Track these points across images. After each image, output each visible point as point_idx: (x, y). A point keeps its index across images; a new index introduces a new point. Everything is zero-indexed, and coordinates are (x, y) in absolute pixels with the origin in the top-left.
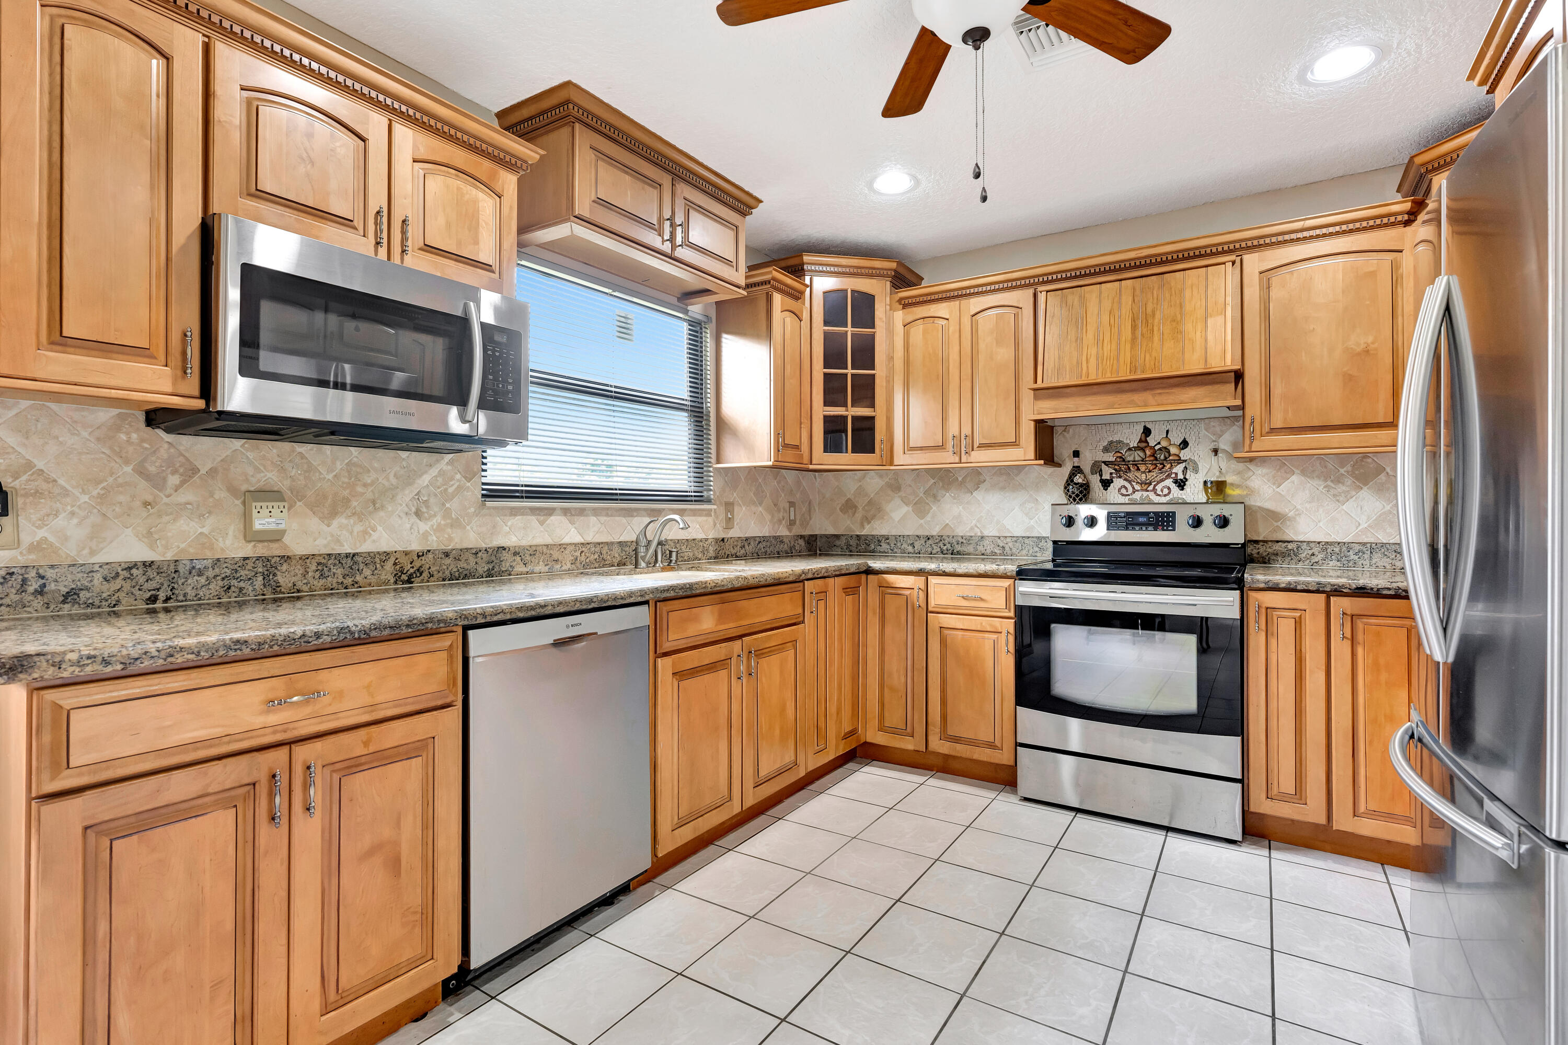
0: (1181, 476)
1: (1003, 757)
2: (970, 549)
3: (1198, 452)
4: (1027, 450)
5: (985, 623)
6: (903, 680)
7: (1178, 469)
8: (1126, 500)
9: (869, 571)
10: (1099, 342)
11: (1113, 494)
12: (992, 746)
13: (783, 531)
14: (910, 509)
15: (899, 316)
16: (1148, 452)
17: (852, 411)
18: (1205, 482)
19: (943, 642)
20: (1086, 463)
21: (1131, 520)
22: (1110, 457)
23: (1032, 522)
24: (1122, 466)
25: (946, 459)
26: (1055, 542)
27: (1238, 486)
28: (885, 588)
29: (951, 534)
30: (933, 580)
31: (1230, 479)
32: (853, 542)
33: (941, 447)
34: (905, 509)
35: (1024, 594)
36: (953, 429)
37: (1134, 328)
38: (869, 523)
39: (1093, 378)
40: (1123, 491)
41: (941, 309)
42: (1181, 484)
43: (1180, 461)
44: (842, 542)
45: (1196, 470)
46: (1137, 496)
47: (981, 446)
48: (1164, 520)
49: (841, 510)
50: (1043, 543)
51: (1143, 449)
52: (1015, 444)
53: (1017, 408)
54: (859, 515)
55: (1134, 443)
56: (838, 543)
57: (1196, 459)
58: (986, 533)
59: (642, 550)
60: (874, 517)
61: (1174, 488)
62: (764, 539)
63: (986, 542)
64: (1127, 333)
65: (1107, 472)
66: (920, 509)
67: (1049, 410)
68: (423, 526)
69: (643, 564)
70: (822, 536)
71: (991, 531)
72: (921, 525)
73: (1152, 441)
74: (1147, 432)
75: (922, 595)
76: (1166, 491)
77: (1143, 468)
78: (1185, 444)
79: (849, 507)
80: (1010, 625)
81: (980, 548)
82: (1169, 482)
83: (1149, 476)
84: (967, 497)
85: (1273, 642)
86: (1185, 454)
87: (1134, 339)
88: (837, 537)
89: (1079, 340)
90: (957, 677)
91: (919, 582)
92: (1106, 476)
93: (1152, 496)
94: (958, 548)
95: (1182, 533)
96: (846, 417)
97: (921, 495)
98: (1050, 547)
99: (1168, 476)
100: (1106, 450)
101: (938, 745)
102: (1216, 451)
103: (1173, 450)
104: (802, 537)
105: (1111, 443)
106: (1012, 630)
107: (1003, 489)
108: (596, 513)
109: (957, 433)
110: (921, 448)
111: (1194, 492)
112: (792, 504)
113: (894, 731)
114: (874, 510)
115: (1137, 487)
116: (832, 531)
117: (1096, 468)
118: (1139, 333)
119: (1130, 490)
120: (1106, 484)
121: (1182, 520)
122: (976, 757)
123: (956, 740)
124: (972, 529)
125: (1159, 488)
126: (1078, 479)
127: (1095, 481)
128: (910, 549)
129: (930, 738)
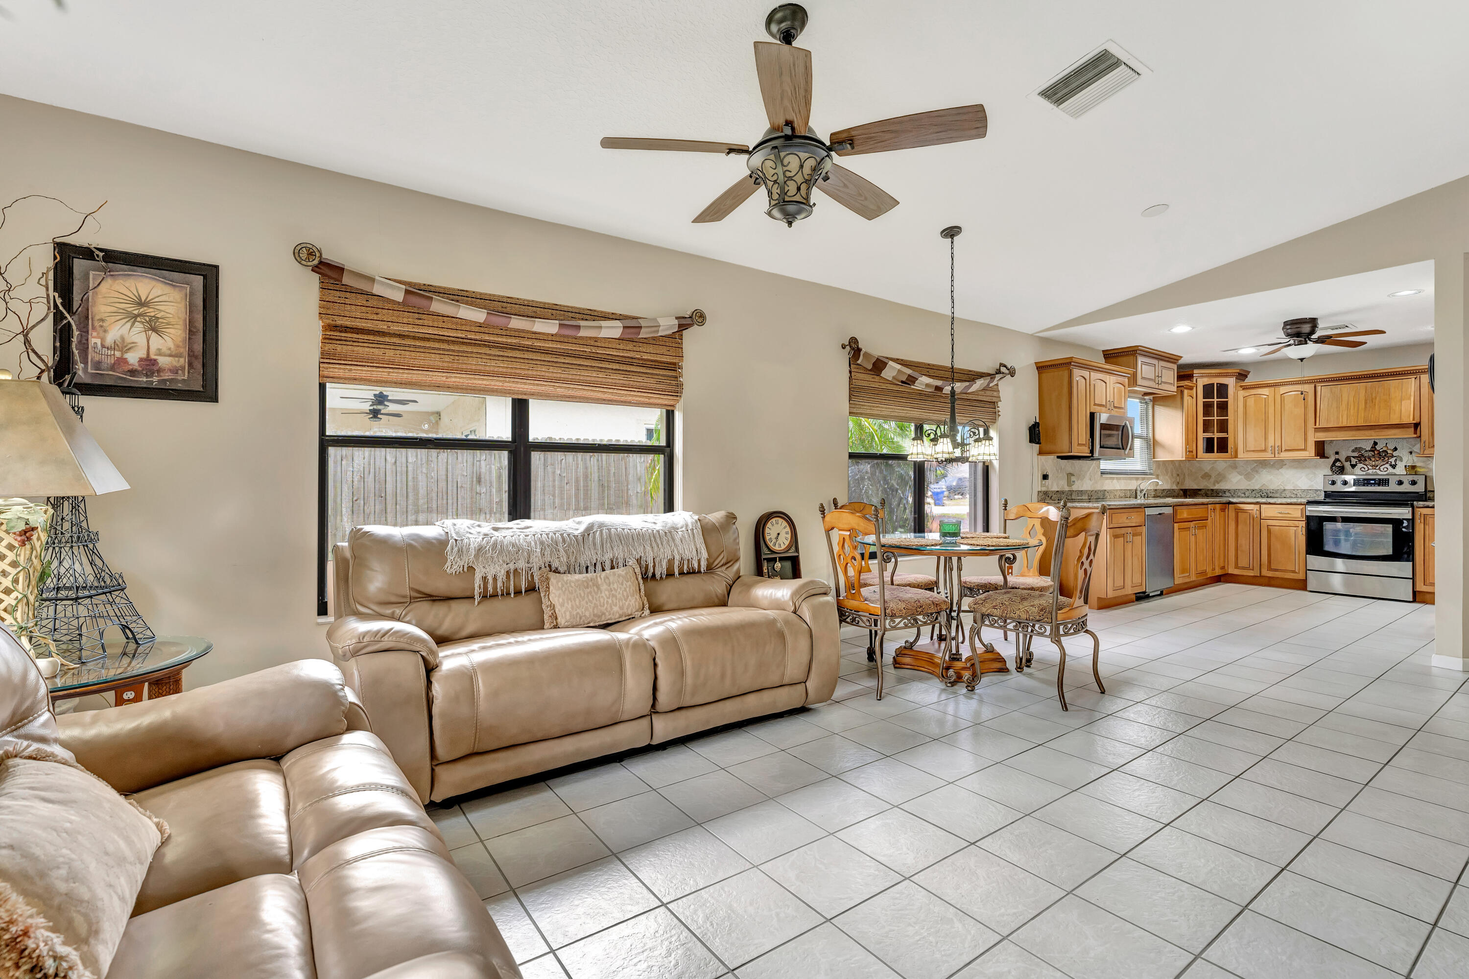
0: (1393, 463)
1: (1301, 576)
2: (1278, 495)
3: (1402, 453)
4: (1311, 451)
5: (1291, 523)
6: (1248, 547)
7: (1392, 460)
8: (1364, 473)
9: (1230, 503)
10: (1348, 408)
11: (1357, 470)
12: (1294, 572)
13: (1175, 487)
14: (1243, 477)
15: (1242, 393)
16: (1376, 452)
17: (1216, 435)
18: (1405, 466)
19: (1269, 531)
20: (1342, 457)
21: (1367, 482)
22: (1356, 454)
23: (1312, 483)
24: (1362, 458)
25: (1268, 455)
26: (1325, 492)
27: (1423, 468)
28: (1238, 511)
29: (1266, 488)
30: (1263, 506)
31: (1418, 464)
32: (1209, 493)
33: (1265, 451)
34: (1239, 477)
35: (1309, 511)
36: (1271, 442)
37: (1366, 403)
38: (1218, 483)
39: (1344, 424)
40: (1363, 469)
41: (1265, 391)
42: (1394, 467)
43: (1392, 456)
44: (1202, 492)
45: (1401, 460)
46: (1370, 471)
47: (1286, 450)
48: (1384, 482)
49: (1202, 477)
50: (1319, 492)
51: (1373, 451)
52: (1305, 450)
53: (1305, 434)
54: (1212, 480)
55: (1369, 448)
56: (1200, 492)
57: (1401, 455)
58: (1286, 488)
59: (1138, 492)
60: (1221, 481)
61: (1390, 468)
62: (1169, 490)
63: (1286, 492)
64: (1362, 405)
65: (1354, 461)
66: (1248, 477)
67: (1321, 437)
68: (1091, 483)
69: (1139, 497)
70: (1190, 490)
71: (1289, 487)
72: (1249, 485)
73: (1378, 447)
74: (1375, 443)
75: (1258, 513)
76: (1385, 469)
77: (1373, 459)
78: (1396, 449)
79: (1207, 476)
80: (1303, 524)
81: (1283, 495)
82: (1387, 466)
83: (1377, 463)
84: (1276, 472)
85: (1427, 527)
86: (1395, 454)
87: (1366, 407)
88: (1200, 490)
89: (1338, 408)
90: (1276, 545)
91: (1255, 508)
92: (1353, 462)
93: (1378, 472)
94: (1270, 495)
95: (1393, 487)
96: (1213, 438)
97: (1249, 470)
98: (1323, 494)
99: (1387, 463)
100: (1353, 451)
101: (1266, 573)
102: (1411, 453)
103: (1389, 452)
104: (1182, 490)
105: (1356, 448)
106: (1304, 526)
107: (1296, 468)
108: (1124, 479)
109: (1273, 445)
110: (1253, 451)
111: (1400, 470)
112: (1178, 475)
113: (1244, 568)
114: (1221, 477)
115: (1370, 468)
116: (1196, 487)
117: (1348, 459)
118: (1368, 406)
119: (1367, 469)
120: (1353, 466)
121: (1393, 481)
122: (1286, 577)
123: (1276, 570)
124: (1278, 486)
125: (1382, 468)
126: (1338, 464)
127: (1347, 465)
128: (1243, 495)
129: (1262, 570)
